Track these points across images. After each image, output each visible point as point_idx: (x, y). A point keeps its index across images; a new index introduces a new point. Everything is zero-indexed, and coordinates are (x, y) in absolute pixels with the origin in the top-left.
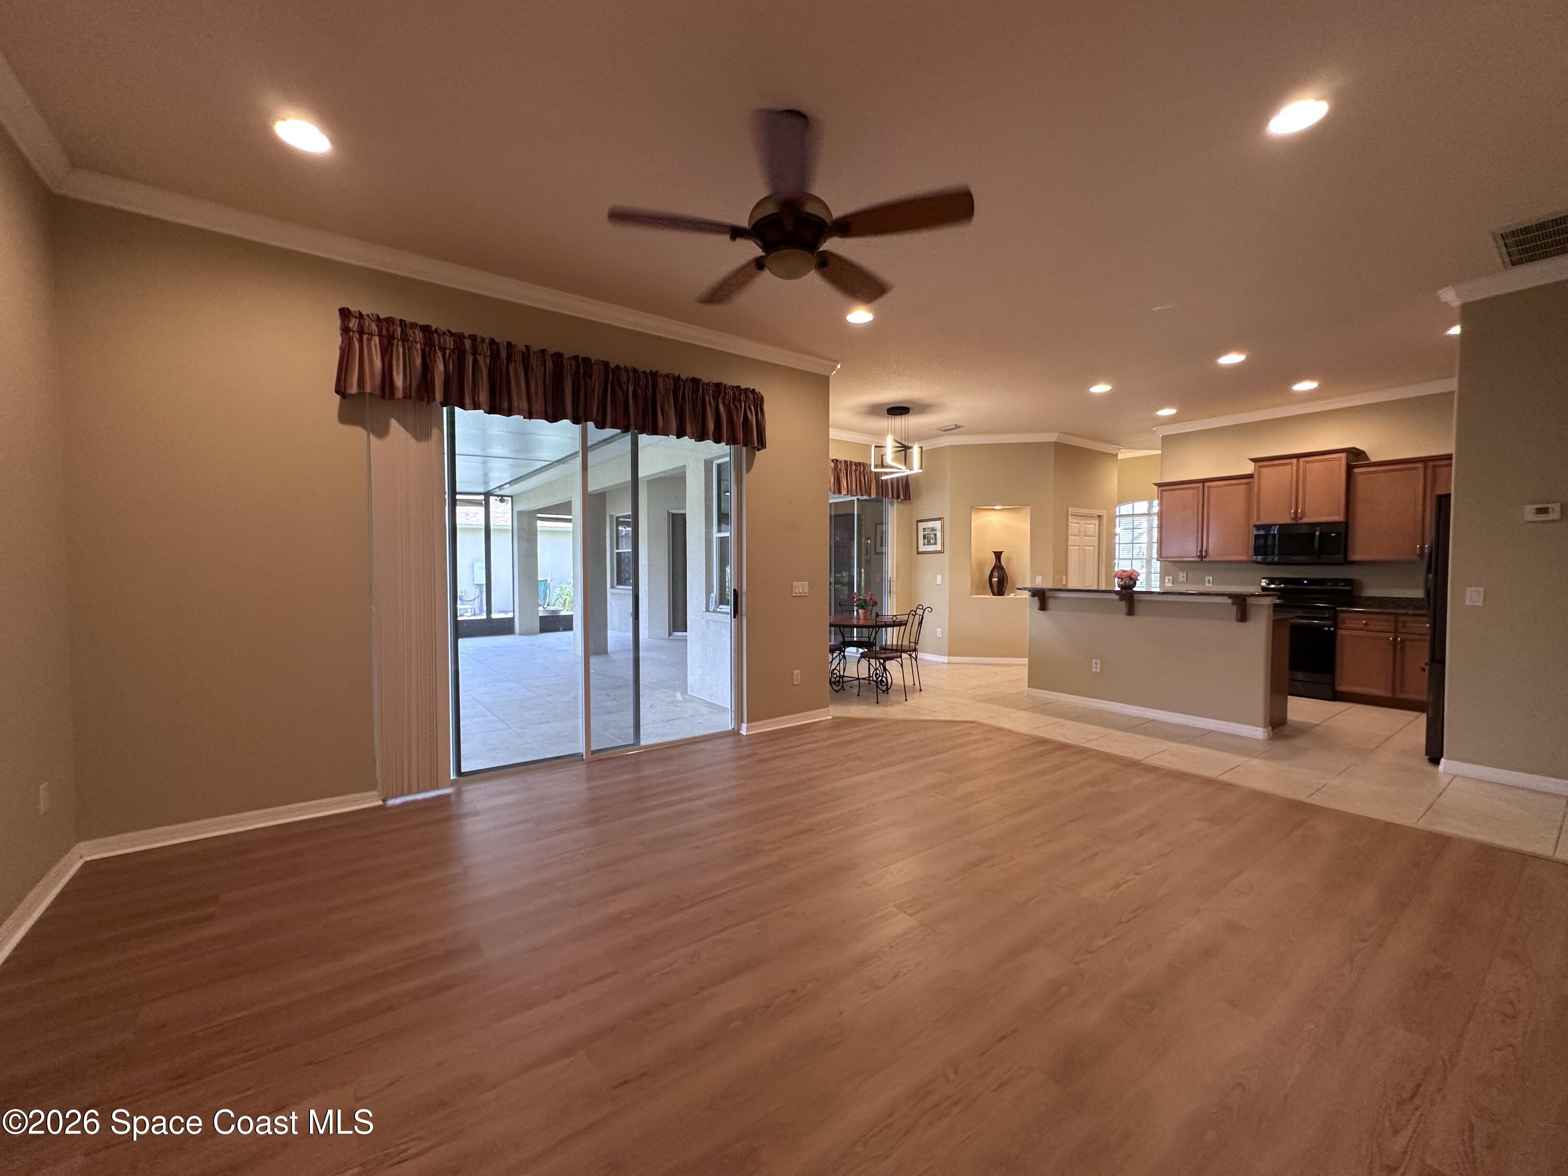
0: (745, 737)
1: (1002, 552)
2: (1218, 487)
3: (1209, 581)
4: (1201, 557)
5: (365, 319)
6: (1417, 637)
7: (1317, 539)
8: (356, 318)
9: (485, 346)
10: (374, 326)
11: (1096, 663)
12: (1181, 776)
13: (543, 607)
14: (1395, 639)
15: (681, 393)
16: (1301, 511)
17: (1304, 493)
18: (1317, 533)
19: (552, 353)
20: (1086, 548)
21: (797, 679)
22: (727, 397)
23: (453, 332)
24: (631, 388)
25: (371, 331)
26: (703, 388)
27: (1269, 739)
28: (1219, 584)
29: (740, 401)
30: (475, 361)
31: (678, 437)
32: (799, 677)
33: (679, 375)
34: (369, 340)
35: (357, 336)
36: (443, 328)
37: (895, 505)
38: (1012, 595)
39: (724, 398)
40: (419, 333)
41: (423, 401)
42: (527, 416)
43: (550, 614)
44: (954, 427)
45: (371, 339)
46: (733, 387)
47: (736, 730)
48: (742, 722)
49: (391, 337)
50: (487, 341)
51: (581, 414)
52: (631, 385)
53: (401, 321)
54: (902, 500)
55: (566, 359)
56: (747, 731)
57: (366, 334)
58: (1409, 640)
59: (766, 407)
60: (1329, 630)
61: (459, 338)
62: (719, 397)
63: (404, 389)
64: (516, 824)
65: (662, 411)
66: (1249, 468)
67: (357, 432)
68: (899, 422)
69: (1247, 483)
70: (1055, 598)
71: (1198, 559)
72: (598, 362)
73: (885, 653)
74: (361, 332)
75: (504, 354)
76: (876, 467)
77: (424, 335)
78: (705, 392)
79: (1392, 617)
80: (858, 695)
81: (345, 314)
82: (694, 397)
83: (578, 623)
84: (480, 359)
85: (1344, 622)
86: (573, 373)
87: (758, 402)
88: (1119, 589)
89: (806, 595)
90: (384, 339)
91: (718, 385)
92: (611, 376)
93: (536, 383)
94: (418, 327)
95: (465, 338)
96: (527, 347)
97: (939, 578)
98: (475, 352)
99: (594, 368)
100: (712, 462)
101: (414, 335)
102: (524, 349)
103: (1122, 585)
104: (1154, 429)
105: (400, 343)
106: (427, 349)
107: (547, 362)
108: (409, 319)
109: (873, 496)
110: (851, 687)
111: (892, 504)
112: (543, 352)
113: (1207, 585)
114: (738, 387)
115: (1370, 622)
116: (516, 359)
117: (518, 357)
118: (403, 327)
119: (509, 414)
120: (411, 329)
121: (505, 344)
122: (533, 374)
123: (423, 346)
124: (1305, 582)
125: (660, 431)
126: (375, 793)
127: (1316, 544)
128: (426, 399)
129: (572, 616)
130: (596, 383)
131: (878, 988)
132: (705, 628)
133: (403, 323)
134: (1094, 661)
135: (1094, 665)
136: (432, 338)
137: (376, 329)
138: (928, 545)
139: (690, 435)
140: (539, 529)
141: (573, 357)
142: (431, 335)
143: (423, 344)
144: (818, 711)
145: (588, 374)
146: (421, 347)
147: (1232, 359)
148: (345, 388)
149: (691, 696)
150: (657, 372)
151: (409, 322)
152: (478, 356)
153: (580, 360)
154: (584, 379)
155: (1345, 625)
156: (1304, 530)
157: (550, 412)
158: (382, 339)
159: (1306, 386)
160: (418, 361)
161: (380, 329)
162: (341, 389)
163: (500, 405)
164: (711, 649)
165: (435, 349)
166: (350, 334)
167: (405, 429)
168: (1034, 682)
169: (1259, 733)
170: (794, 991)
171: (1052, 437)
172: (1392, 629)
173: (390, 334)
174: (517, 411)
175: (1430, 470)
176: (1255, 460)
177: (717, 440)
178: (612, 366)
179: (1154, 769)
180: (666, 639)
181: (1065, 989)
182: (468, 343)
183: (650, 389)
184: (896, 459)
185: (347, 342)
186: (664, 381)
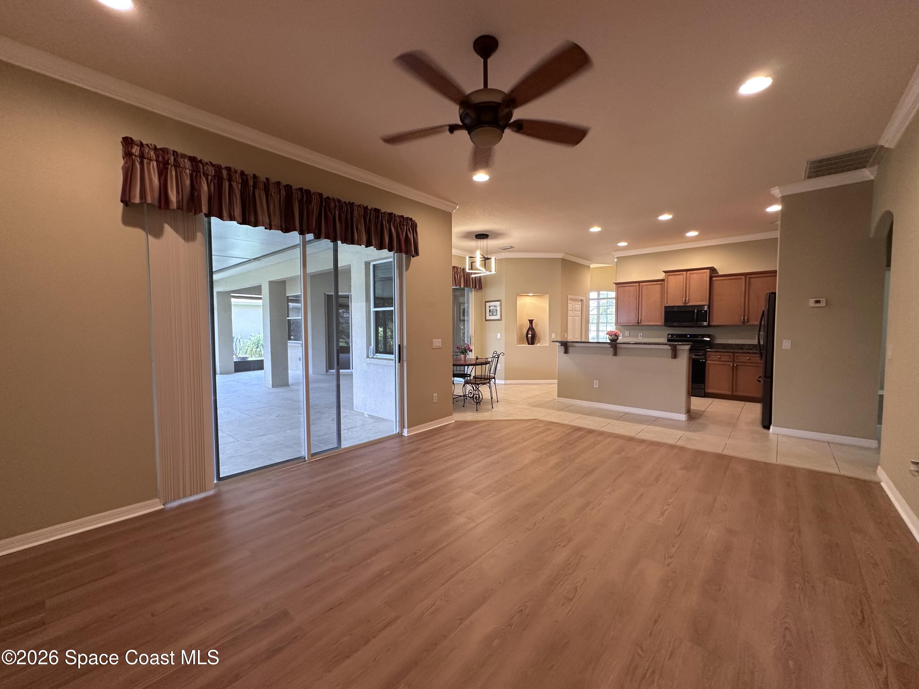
0: (406, 438)
1: (533, 320)
2: (646, 285)
3: (641, 336)
4: (638, 323)
5: (145, 147)
6: (743, 364)
7: (696, 314)
8: (138, 146)
9: (237, 176)
10: (152, 153)
11: (596, 383)
12: (658, 444)
13: (236, 356)
14: (733, 365)
15: (368, 218)
16: (688, 299)
17: (689, 290)
18: (696, 311)
19: (284, 185)
20: (576, 317)
21: (435, 399)
22: (396, 222)
23: (214, 163)
24: (337, 213)
25: (150, 156)
26: (381, 215)
27: (688, 420)
28: (645, 337)
29: (404, 225)
30: (230, 186)
31: (367, 247)
32: (436, 398)
33: (367, 206)
34: (149, 164)
35: (139, 160)
36: (206, 160)
37: (473, 292)
38: (539, 344)
39: (394, 223)
40: (188, 162)
41: (191, 212)
42: (268, 227)
43: (241, 360)
44: (509, 247)
45: (150, 162)
46: (399, 216)
47: (400, 433)
48: (404, 428)
49: (166, 163)
50: (239, 172)
51: (305, 227)
52: (337, 210)
53: (174, 151)
54: (477, 289)
55: (294, 190)
56: (408, 434)
57: (146, 158)
58: (739, 365)
59: (418, 229)
60: (702, 361)
61: (218, 168)
62: (391, 222)
63: (178, 202)
64: (277, 512)
65: (357, 229)
66: (662, 276)
67: (137, 233)
68: (483, 243)
69: (661, 284)
70: (573, 346)
71: (636, 324)
72: (315, 193)
73: (481, 381)
74: (142, 156)
75: (251, 183)
76: (469, 269)
77: (192, 163)
78: (383, 218)
79: (731, 354)
80: (464, 406)
81: (127, 142)
82: (376, 221)
83: (268, 365)
84: (234, 184)
85: (709, 357)
86: (299, 200)
87: (414, 226)
88: (609, 341)
89: (440, 347)
90: (160, 164)
91: (390, 214)
92: (324, 204)
93: (274, 204)
94: (187, 158)
95: (223, 169)
96: (267, 179)
97: (499, 335)
98: (230, 180)
99: (313, 198)
100: (370, 263)
101: (184, 163)
102: (265, 180)
103: (611, 339)
104: (612, 253)
105: (173, 168)
106: (194, 174)
107: (281, 192)
108: (180, 150)
109: (462, 286)
110: (457, 401)
111: (471, 291)
112: (278, 183)
113: (640, 338)
114: (402, 216)
115: (722, 357)
116: (260, 187)
117: (261, 186)
118: (175, 156)
119: (255, 225)
120: (181, 158)
121: (252, 175)
122: (272, 197)
123: (191, 172)
124: (688, 336)
125: (356, 242)
126: (157, 500)
127: (695, 317)
128: (193, 211)
129: (263, 360)
130: (314, 207)
131: (570, 600)
132: (366, 368)
133: (175, 153)
134: (595, 381)
135: (595, 384)
136: (198, 166)
137: (154, 156)
138: (492, 315)
139: (374, 245)
140: (232, 303)
141: (299, 188)
142: (197, 164)
143: (191, 170)
144: (447, 418)
145: (309, 201)
146: (189, 172)
147: (666, 217)
148: (130, 199)
149: (356, 411)
150: (353, 203)
151: (180, 153)
152: (232, 183)
153: (304, 191)
154: (306, 204)
155: (710, 358)
156: (690, 309)
157: (284, 226)
158: (159, 164)
159: (692, 234)
160: (188, 182)
161: (157, 156)
162: (126, 200)
163: (249, 218)
164: (371, 381)
165: (200, 175)
166: (133, 158)
167: (176, 233)
168: (560, 394)
169: (683, 417)
170: (521, 611)
171: (560, 256)
172: (732, 360)
173: (165, 161)
174: (261, 223)
175: (748, 279)
176: (665, 272)
177: (390, 250)
178: (325, 196)
179: (642, 441)
180: (324, 374)
181: (670, 584)
182: (225, 173)
183: (349, 214)
184: (481, 265)
185: (130, 163)
186: (358, 210)
